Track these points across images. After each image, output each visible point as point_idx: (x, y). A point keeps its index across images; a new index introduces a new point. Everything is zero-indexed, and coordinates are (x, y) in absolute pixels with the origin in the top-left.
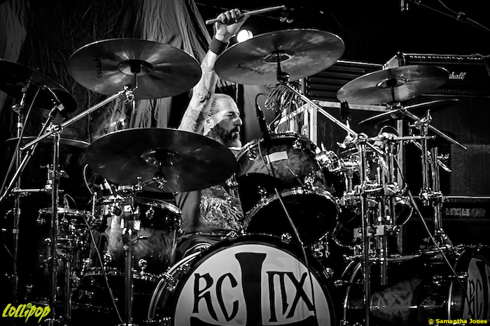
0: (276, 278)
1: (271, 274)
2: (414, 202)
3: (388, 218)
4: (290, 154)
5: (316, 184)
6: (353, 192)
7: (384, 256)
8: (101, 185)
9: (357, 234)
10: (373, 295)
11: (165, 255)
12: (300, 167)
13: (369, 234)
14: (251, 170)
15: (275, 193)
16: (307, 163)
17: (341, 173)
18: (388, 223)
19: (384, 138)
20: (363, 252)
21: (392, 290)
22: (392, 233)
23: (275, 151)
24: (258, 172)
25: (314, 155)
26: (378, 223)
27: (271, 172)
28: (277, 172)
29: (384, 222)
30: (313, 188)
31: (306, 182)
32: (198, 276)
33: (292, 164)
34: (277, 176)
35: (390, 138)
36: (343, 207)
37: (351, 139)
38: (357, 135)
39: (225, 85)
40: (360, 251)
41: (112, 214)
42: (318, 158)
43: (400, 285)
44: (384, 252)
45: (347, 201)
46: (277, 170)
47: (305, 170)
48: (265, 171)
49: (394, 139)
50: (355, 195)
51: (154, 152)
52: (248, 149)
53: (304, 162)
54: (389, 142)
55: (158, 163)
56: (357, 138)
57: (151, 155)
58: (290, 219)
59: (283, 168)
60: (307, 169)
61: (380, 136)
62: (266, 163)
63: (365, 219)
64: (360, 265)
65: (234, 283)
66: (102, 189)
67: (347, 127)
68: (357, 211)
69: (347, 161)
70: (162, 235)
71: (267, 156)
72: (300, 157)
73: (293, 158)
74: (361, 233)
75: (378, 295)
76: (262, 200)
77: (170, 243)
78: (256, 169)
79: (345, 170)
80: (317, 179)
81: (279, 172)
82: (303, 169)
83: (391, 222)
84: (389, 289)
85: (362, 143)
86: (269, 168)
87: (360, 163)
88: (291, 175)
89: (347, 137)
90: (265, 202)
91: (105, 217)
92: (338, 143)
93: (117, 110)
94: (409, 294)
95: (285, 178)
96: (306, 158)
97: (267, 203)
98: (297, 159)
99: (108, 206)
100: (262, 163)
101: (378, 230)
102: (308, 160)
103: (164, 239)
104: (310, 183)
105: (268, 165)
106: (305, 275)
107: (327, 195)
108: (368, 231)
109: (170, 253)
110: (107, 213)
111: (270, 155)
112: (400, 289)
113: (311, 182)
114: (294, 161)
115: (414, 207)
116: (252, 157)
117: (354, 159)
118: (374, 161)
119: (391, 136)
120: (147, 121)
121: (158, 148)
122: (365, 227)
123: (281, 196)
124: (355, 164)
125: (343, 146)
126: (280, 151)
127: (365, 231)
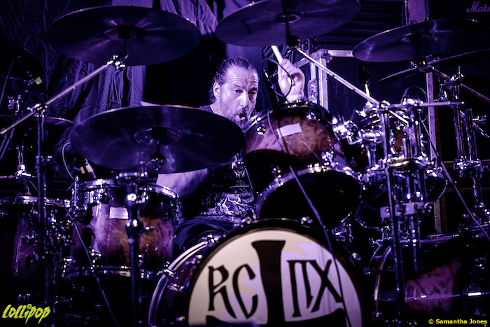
0: (298, 267)
1: (292, 264)
2: (447, 174)
3: (418, 194)
4: (304, 126)
5: (336, 159)
6: (377, 166)
7: (416, 238)
8: (82, 168)
9: (385, 213)
10: (408, 284)
11: (162, 247)
12: (316, 141)
13: (398, 214)
14: (262, 146)
15: (290, 172)
16: (323, 136)
17: (363, 146)
18: (418, 199)
19: (409, 105)
20: (393, 233)
21: (429, 276)
22: (423, 211)
23: (286, 123)
24: (269, 147)
25: (331, 126)
26: (407, 201)
27: (284, 148)
28: (291, 148)
29: (414, 199)
30: (333, 164)
31: (324, 157)
32: (211, 269)
33: (307, 138)
34: (291, 152)
35: (416, 105)
36: (366, 184)
37: (371, 106)
38: (378, 103)
39: (209, 31)
40: (389, 232)
41: (98, 202)
42: (336, 130)
43: (438, 270)
44: (416, 233)
45: (371, 178)
46: (291, 146)
47: (321, 144)
48: (277, 147)
49: (420, 105)
50: (380, 170)
51: (151, 129)
52: (256, 122)
53: (320, 135)
54: (414, 109)
55: (155, 142)
56: (378, 106)
57: (147, 133)
58: (309, 201)
59: (296, 143)
60: (324, 143)
61: (404, 103)
62: (278, 137)
63: (392, 196)
64: (390, 249)
65: (252, 275)
66: (83, 172)
67: (367, 95)
68: (382, 187)
69: (368, 132)
70: (159, 224)
71: (277, 130)
72: (315, 130)
73: (307, 131)
74: (389, 212)
75: (413, 283)
76: (276, 180)
77: (167, 233)
78: (266, 145)
79: (366, 141)
80: (336, 154)
81: (294, 147)
82: (319, 144)
83: (422, 199)
84: (426, 276)
85: (384, 113)
86: (282, 143)
87: (383, 134)
88: (306, 151)
89: (367, 104)
90: (279, 182)
91: (91, 206)
92: (357, 111)
93: (82, 69)
94: (448, 280)
95: (300, 154)
96: (322, 131)
97: (282, 184)
98: (312, 131)
99: (92, 192)
100: (273, 137)
101: (407, 209)
102: (324, 132)
103: (160, 229)
104: (328, 159)
105: (280, 140)
106: (329, 262)
107: (347, 170)
108: (396, 210)
109: (168, 245)
110: (92, 201)
111: (281, 129)
112: (437, 275)
113: (330, 158)
114: (308, 134)
115: (448, 179)
116: (261, 131)
117: (376, 129)
118: (398, 128)
119: (417, 102)
120: (119, 82)
121: (155, 126)
122: (393, 206)
123: (297, 175)
124: (378, 135)
125: (363, 114)
126: (292, 124)
127: (394, 210)
